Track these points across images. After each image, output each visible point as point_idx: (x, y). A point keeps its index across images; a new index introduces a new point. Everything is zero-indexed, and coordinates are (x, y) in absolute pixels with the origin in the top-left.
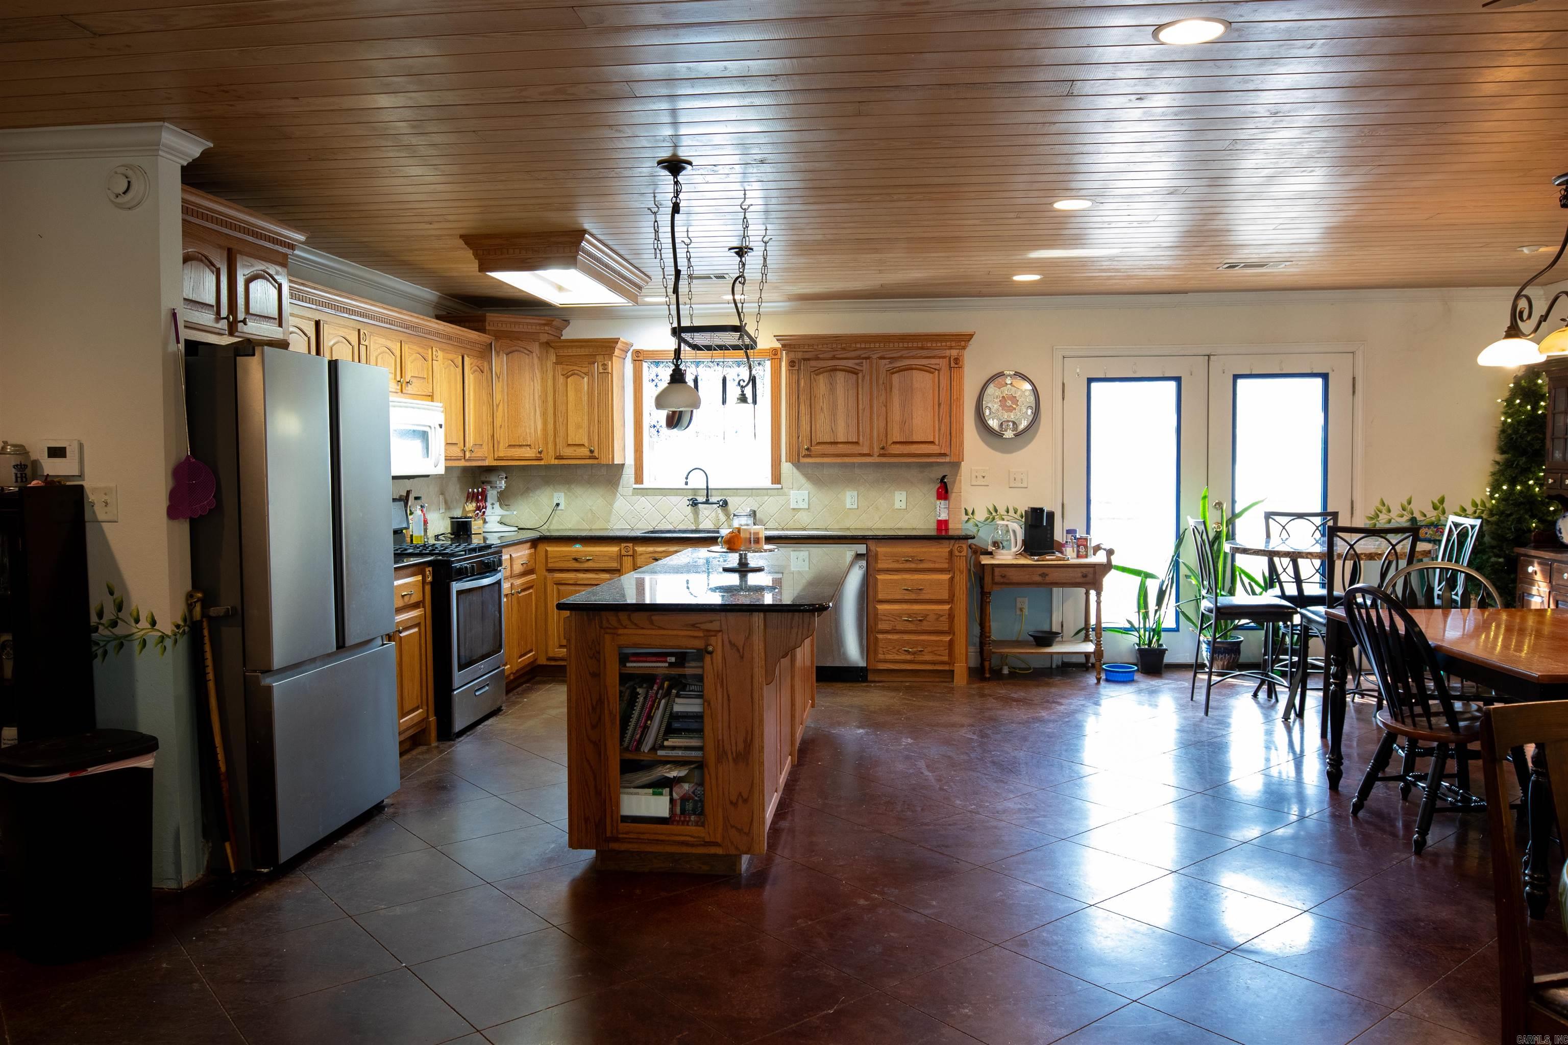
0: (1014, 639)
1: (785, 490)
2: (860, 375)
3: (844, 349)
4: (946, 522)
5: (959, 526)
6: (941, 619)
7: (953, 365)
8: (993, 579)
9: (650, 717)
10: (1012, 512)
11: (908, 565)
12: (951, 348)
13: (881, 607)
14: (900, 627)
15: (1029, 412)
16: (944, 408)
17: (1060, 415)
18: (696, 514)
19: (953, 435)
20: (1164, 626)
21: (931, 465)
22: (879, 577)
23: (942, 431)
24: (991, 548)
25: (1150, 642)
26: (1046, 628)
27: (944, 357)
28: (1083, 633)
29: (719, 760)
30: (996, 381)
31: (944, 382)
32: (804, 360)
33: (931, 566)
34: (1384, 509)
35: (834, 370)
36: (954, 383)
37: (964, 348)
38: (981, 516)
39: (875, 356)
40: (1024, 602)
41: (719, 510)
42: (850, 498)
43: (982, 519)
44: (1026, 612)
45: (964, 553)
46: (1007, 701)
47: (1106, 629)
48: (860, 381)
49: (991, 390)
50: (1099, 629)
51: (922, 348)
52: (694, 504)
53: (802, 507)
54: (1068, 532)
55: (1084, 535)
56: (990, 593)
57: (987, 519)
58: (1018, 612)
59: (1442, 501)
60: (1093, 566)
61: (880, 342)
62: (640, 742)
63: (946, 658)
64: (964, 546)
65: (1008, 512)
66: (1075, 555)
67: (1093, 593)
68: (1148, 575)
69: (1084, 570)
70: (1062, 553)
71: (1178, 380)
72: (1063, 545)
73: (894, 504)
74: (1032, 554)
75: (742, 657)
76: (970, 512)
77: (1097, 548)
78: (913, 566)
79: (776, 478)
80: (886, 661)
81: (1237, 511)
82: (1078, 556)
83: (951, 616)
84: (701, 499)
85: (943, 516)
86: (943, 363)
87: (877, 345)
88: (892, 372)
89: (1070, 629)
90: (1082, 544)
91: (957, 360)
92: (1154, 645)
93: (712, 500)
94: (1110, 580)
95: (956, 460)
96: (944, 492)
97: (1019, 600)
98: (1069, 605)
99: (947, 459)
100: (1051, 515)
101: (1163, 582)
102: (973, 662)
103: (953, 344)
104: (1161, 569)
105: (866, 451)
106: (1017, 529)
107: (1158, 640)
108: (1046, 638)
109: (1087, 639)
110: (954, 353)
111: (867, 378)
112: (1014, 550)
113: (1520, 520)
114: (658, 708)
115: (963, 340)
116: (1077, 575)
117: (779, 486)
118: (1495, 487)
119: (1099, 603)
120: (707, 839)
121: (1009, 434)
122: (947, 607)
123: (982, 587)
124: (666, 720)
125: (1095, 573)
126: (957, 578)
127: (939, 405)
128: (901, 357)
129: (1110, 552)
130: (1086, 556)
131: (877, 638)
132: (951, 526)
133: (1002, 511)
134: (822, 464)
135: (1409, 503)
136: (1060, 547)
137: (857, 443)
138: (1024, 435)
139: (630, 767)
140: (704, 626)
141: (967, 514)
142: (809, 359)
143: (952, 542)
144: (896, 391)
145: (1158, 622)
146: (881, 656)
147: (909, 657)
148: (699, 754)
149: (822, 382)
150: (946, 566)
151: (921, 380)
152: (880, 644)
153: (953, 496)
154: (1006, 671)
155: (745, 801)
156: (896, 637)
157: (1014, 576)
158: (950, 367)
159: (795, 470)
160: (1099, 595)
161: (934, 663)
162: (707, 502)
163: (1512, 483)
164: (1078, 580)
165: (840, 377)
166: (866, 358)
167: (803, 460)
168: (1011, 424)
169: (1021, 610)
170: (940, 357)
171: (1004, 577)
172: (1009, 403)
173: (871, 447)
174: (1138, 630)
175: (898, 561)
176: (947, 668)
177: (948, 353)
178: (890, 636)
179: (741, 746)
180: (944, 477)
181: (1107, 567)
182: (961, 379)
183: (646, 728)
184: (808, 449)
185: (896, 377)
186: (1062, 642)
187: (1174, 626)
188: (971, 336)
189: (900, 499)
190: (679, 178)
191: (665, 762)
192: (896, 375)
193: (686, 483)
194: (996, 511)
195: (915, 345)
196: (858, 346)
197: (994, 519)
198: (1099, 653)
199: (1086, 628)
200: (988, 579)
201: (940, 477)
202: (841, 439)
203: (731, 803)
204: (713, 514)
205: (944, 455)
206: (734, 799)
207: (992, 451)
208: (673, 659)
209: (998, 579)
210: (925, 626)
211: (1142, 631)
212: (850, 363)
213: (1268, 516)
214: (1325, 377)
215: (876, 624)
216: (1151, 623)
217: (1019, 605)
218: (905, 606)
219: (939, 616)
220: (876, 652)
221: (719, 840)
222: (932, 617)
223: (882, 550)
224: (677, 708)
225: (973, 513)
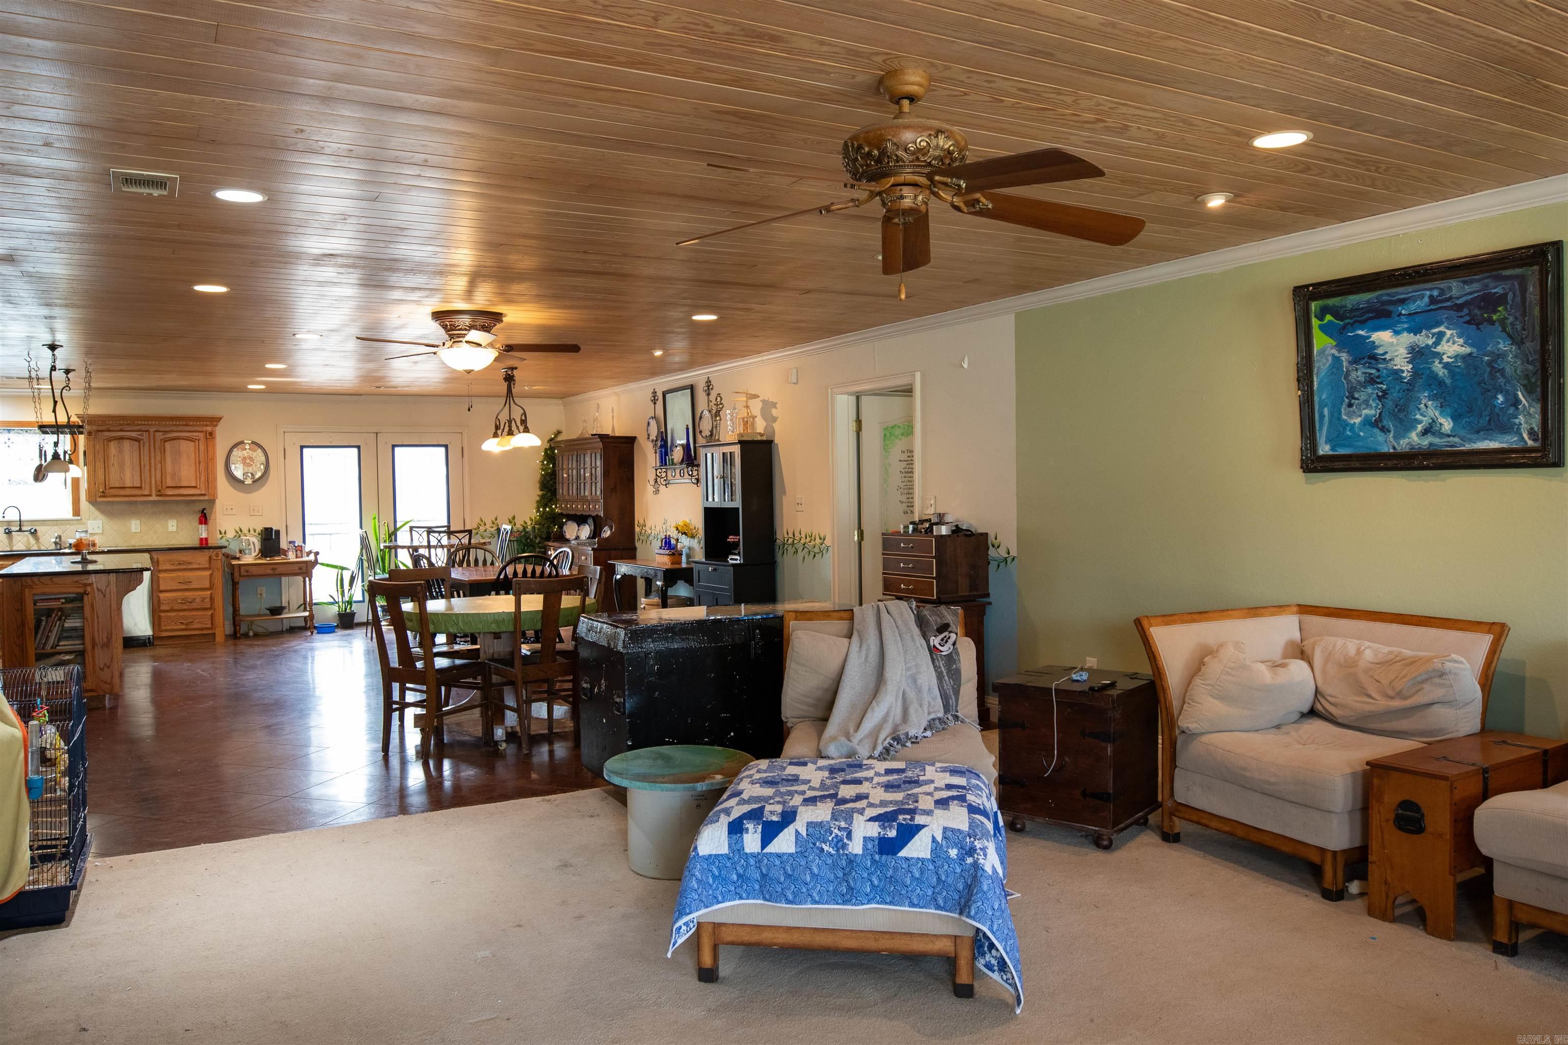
0: (257, 613)
1: (84, 520)
2: (142, 442)
3: (128, 424)
4: (206, 539)
5: (214, 541)
6: (206, 600)
7: (208, 437)
8: (240, 573)
9: (50, 631)
10: (252, 532)
11: (181, 567)
12: (207, 425)
13: (162, 595)
14: (176, 607)
15: (262, 467)
16: (202, 466)
17: (283, 470)
18: (10, 539)
19: (210, 482)
20: (354, 599)
21: (194, 501)
22: (160, 576)
23: (202, 480)
24: (238, 555)
25: (346, 609)
26: (279, 605)
27: (203, 432)
28: (303, 607)
29: (93, 648)
30: (239, 447)
31: (202, 447)
32: (99, 431)
33: (197, 566)
34: (482, 524)
35: (122, 438)
36: (210, 449)
37: (216, 426)
38: (231, 534)
39: (152, 430)
40: (263, 590)
41: (30, 536)
42: (135, 525)
43: (232, 536)
44: (264, 595)
45: (220, 558)
46: (251, 646)
47: (316, 604)
48: (142, 446)
49: (235, 452)
50: (311, 604)
51: (187, 425)
52: (9, 532)
53: (97, 532)
54: (290, 542)
55: (301, 544)
56: (238, 583)
57: (235, 536)
58: (259, 596)
59: (514, 518)
60: (306, 562)
61: (155, 421)
62: (45, 644)
63: (209, 626)
64: (220, 553)
65: (249, 531)
66: (294, 556)
67: (307, 579)
68: (343, 568)
69: (300, 565)
70: (286, 555)
71: (358, 447)
72: (286, 551)
73: (167, 528)
74: (266, 557)
75: (104, 596)
76: (223, 532)
77: (309, 553)
78: (184, 567)
79: (76, 511)
80: (166, 631)
81: (398, 527)
82: (297, 557)
83: (212, 598)
84: (15, 528)
85: (204, 536)
86: (201, 435)
87: (154, 422)
88: (166, 440)
89: (294, 604)
90: (299, 550)
91: (211, 434)
92: (348, 611)
93: (24, 528)
94: (317, 571)
95: (212, 498)
96: (204, 519)
97: (259, 588)
98: (293, 591)
99: (206, 498)
100: (278, 532)
101: (353, 572)
102: (229, 630)
103: (208, 423)
104: (352, 563)
105: (146, 492)
106: (255, 542)
107: (351, 608)
108: (276, 611)
109: (305, 610)
110: (209, 429)
111: (147, 444)
112: (254, 554)
113: (549, 527)
114: (55, 626)
115: (215, 421)
116: (296, 568)
117: (79, 518)
118: (538, 511)
119: (310, 585)
120: (88, 688)
121: (249, 481)
122: (209, 593)
123: (233, 580)
124: (59, 632)
125: (307, 566)
126: (215, 574)
127: (199, 462)
128: (172, 431)
129: (317, 554)
130: (302, 557)
131: (160, 616)
132: (210, 542)
133: (245, 531)
134: (113, 502)
135: (496, 520)
136: (285, 553)
137: (140, 488)
138: (258, 482)
139: (40, 657)
140: (83, 582)
141: (221, 533)
142: (102, 431)
143: (211, 550)
144: (168, 454)
145: (351, 597)
146: (163, 628)
147: (183, 627)
148: (82, 646)
149: (113, 447)
150: (207, 566)
151: (187, 447)
152: (163, 620)
153: (210, 522)
154: (251, 634)
155: (108, 667)
156: (173, 614)
157: (255, 571)
158: (207, 438)
159: (91, 507)
160: (310, 580)
161: (202, 629)
162: (20, 530)
163: (544, 508)
164: (297, 572)
165: (127, 444)
166: (146, 431)
167: (98, 499)
168: (250, 475)
169: (261, 595)
170: (199, 432)
171: (247, 571)
172: (248, 461)
173: (151, 490)
174: (337, 603)
175: (173, 564)
176: (210, 632)
177: (205, 429)
178: (169, 614)
179: (105, 640)
180: (204, 509)
181: (316, 562)
182: (214, 446)
183: (48, 637)
184: (103, 492)
185: (168, 445)
186: (289, 612)
187: (361, 599)
188: (221, 419)
189: (172, 525)
190: (55, 352)
191: (60, 653)
192: (168, 443)
193: (4, 517)
194: (241, 531)
195: (181, 423)
196: (140, 422)
197: (240, 536)
198: (312, 617)
199: (305, 604)
200: (236, 574)
201: (201, 509)
202: (128, 484)
203: (100, 669)
204: (25, 539)
205: (204, 495)
206: (102, 667)
207: (237, 492)
208: (64, 601)
209: (243, 573)
210: (194, 605)
211: (341, 604)
212: (134, 434)
213: (411, 528)
214: (446, 447)
215: (159, 607)
216: (347, 598)
217: (259, 592)
218: (180, 594)
219: (203, 599)
220: (159, 625)
221: (94, 688)
222: (198, 600)
223: (162, 557)
224: (66, 625)
225: (225, 533)
